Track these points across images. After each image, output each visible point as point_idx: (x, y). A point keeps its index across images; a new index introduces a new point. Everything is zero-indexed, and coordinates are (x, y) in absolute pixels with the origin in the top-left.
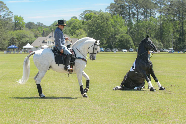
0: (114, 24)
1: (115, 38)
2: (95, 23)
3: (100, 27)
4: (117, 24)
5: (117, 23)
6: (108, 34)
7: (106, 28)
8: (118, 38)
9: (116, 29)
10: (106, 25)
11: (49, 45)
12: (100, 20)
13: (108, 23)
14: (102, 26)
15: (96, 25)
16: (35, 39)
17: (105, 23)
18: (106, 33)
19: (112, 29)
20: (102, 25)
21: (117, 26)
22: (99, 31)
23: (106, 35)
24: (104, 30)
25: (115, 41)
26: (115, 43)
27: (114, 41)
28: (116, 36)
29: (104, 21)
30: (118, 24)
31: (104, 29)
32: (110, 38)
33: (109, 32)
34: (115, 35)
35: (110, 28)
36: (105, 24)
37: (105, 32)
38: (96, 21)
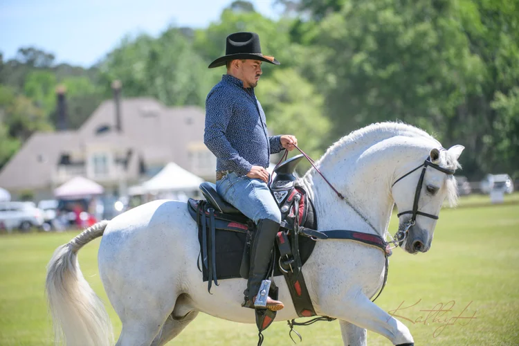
0: (479, 29)
1: (493, 115)
2: (366, 30)
3: (400, 52)
4: (499, 30)
5: (499, 24)
6: (448, 89)
7: (435, 54)
8: (511, 113)
9: (493, 59)
10: (432, 38)
11: (102, 178)
12: (397, 13)
13: (442, 28)
14: (409, 49)
15: (371, 43)
16: (14, 144)
17: (425, 26)
18: (438, 86)
19: (472, 62)
20: (407, 37)
21: (498, 39)
22: (394, 75)
23: (435, 95)
24: (421, 71)
25: (492, 131)
26: (495, 143)
27: (486, 132)
28: (499, 100)
29: (419, 18)
30: (505, 27)
31: (422, 63)
32: (462, 117)
33: (451, 76)
34: (490, 97)
35: (459, 55)
36: (424, 35)
37: (430, 80)
38: (375, 21)
